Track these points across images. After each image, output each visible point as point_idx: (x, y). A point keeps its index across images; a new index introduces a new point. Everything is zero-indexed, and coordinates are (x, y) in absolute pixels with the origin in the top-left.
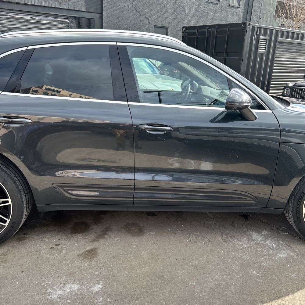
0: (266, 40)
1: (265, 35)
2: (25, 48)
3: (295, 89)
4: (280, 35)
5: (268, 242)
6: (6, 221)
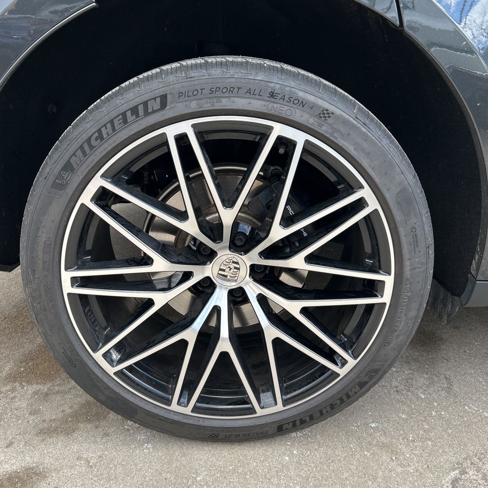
6: (344, 362)
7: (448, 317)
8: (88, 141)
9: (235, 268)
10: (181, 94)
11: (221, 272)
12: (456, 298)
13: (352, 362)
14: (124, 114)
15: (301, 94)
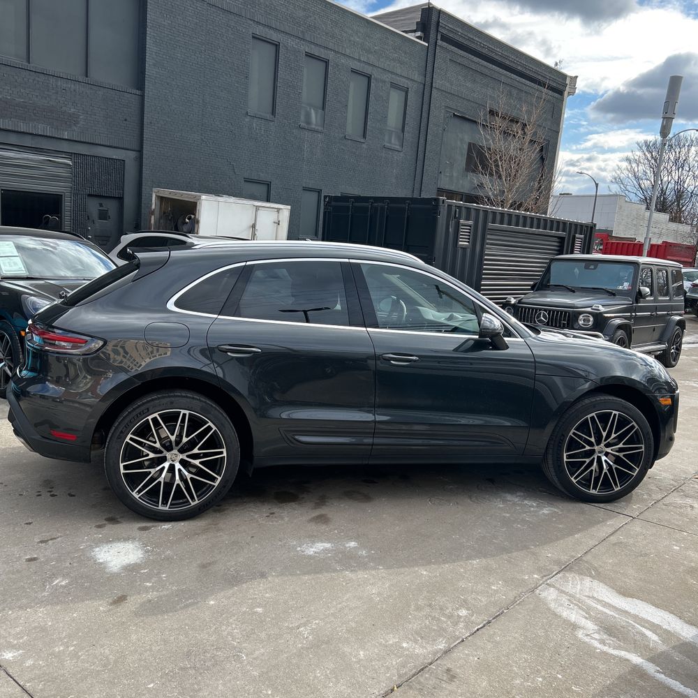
0: (470, 226)
1: (468, 219)
2: (243, 264)
3: (522, 309)
4: (490, 217)
5: (526, 502)
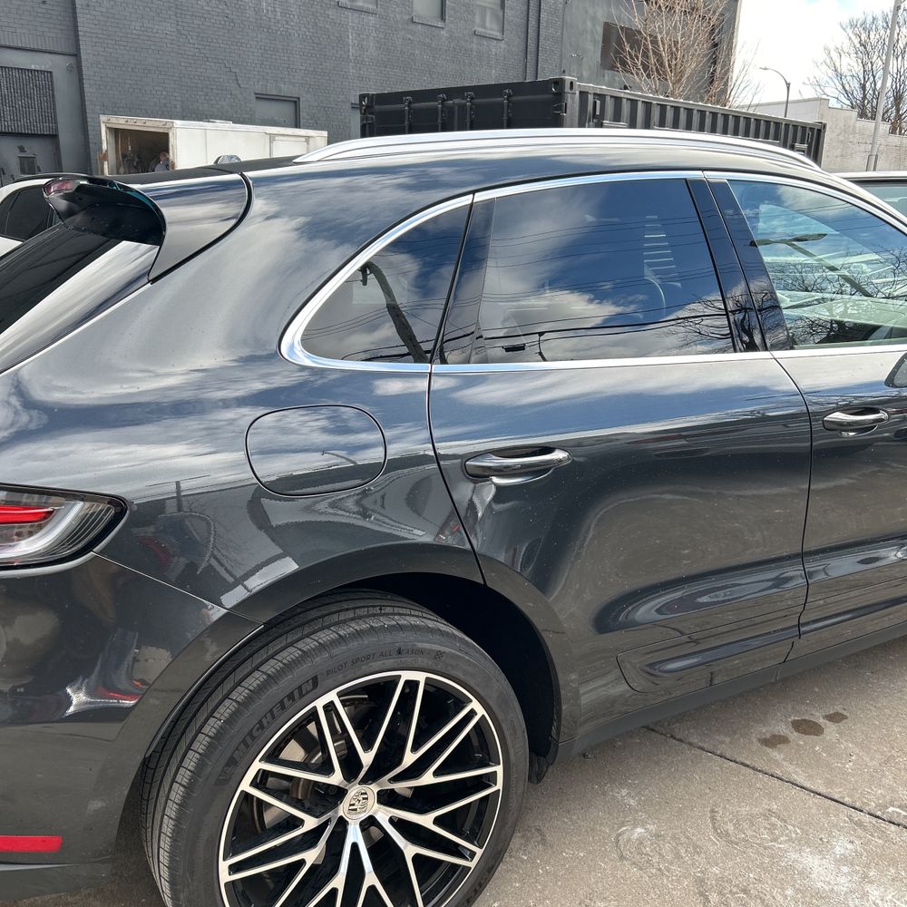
1: (617, 118)
2: (467, 200)
6: (473, 854)
7: (537, 776)
8: (250, 733)
9: (364, 799)
10: (329, 672)
11: (351, 808)
12: (542, 758)
13: (479, 852)
14: (282, 702)
15: (420, 645)
